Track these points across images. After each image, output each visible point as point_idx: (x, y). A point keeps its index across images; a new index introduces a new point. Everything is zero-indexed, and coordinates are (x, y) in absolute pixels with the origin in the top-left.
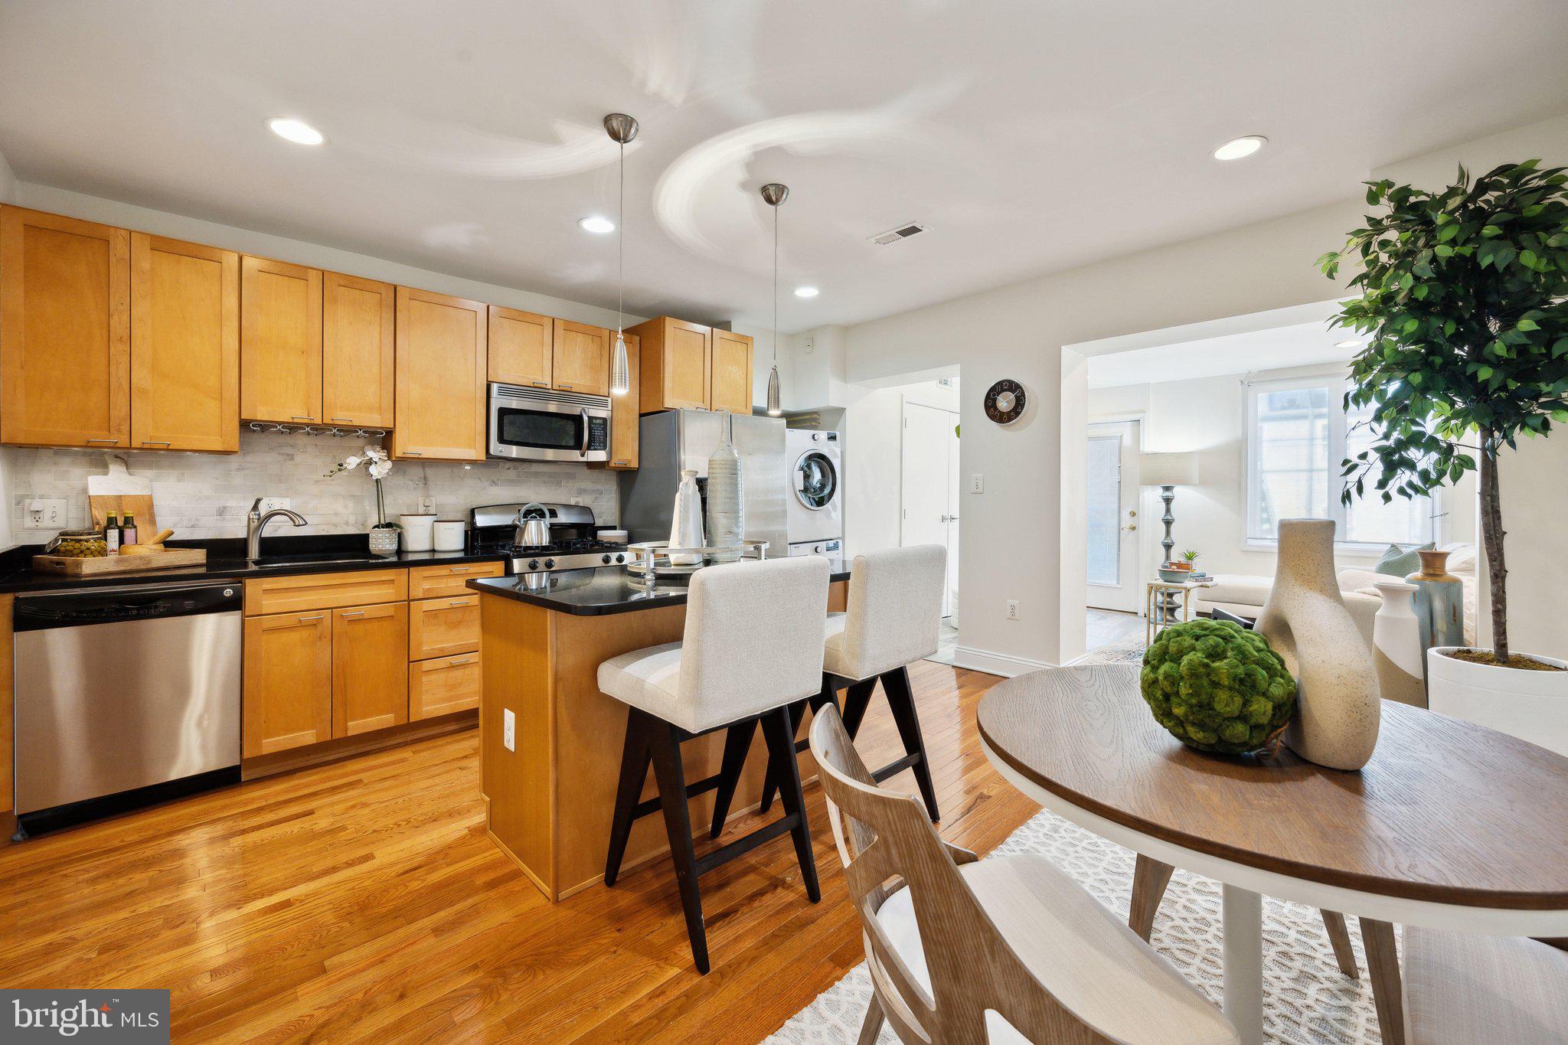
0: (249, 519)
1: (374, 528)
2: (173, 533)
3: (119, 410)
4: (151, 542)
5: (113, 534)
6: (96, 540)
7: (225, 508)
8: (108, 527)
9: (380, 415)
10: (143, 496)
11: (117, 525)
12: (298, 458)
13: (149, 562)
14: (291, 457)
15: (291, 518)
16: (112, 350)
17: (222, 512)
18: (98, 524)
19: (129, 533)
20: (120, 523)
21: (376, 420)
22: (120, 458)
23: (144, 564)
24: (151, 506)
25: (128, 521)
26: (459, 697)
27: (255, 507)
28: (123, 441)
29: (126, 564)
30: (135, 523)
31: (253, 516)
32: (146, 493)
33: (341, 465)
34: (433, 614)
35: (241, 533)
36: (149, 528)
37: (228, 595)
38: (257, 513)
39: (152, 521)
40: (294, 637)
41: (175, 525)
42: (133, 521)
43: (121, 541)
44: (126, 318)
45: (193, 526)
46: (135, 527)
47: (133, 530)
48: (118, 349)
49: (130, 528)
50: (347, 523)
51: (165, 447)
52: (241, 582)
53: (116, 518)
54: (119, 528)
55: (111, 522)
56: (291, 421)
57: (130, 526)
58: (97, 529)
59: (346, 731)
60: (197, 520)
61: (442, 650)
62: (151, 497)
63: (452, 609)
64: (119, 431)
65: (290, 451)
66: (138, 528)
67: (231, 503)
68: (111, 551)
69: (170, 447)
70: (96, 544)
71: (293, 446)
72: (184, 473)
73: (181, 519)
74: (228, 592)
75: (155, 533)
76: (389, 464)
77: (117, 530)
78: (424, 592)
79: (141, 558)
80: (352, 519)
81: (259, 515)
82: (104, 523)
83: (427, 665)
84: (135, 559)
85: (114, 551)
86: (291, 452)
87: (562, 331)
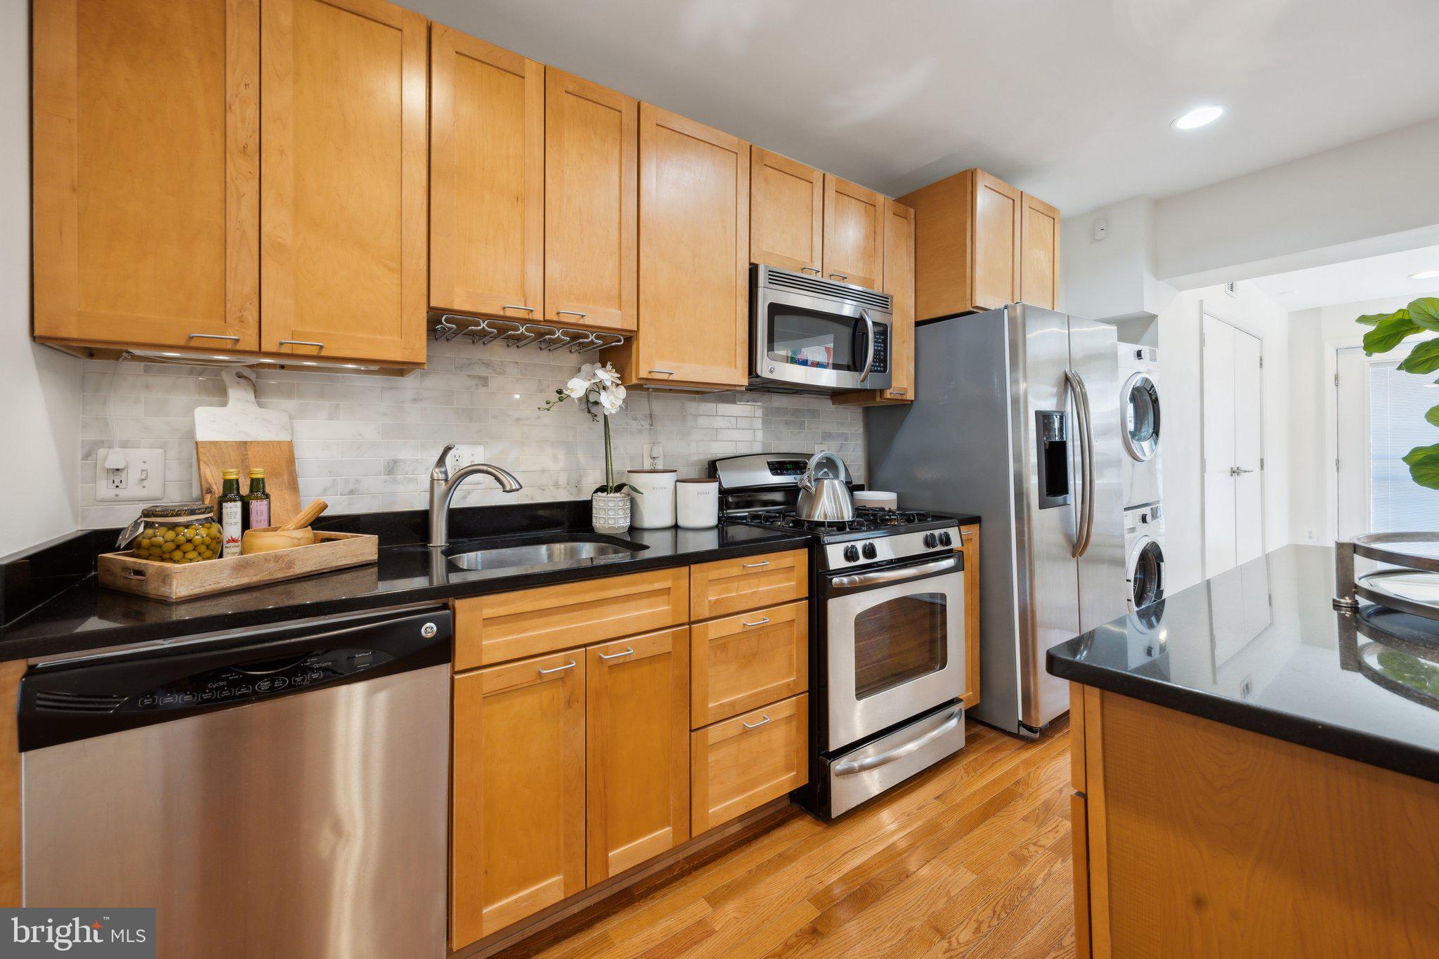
0: (433, 480)
1: (596, 491)
2: (325, 507)
3: (241, 285)
4: (291, 525)
5: (233, 510)
6: (202, 523)
7: (396, 462)
8: (224, 499)
9: (620, 309)
10: (279, 442)
11: (238, 492)
12: (495, 383)
13: (290, 565)
14: (484, 381)
15: (497, 479)
16: (231, 170)
17: (392, 468)
18: (209, 491)
19: (257, 507)
20: (244, 490)
21: (611, 318)
22: (246, 378)
23: (281, 569)
24: (291, 461)
25: (257, 486)
26: (754, 783)
27: (441, 461)
28: (249, 343)
29: (252, 571)
30: (267, 490)
31: (438, 475)
32: (284, 437)
33: (560, 392)
34: (721, 644)
35: (419, 503)
36: (288, 496)
37: (429, 635)
38: (443, 469)
39: (293, 486)
40: (528, 704)
41: (325, 491)
42: (264, 487)
43: (246, 524)
44: (252, 112)
45: (351, 492)
46: (267, 497)
47: (265, 502)
48: (240, 167)
49: (261, 499)
50: (557, 485)
51: (314, 352)
52: (445, 607)
53: (237, 480)
54: (242, 499)
55: (230, 487)
56: (501, 313)
57: (260, 494)
58: (207, 502)
59: (607, 867)
60: (357, 481)
61: (732, 704)
62: (290, 444)
63: (747, 633)
64: (241, 320)
65: (482, 371)
66: (271, 498)
67: (405, 454)
68: (229, 542)
69: (324, 353)
70: (203, 532)
71: (487, 364)
72: (337, 406)
73: (334, 480)
74: (429, 630)
75: (297, 507)
76: (622, 392)
77: (239, 504)
78: (711, 607)
79: (277, 558)
80: (563, 479)
81: (446, 473)
82: (218, 489)
83: (715, 733)
84: (266, 560)
85: (234, 541)
86: (485, 374)
87: (834, 194)
